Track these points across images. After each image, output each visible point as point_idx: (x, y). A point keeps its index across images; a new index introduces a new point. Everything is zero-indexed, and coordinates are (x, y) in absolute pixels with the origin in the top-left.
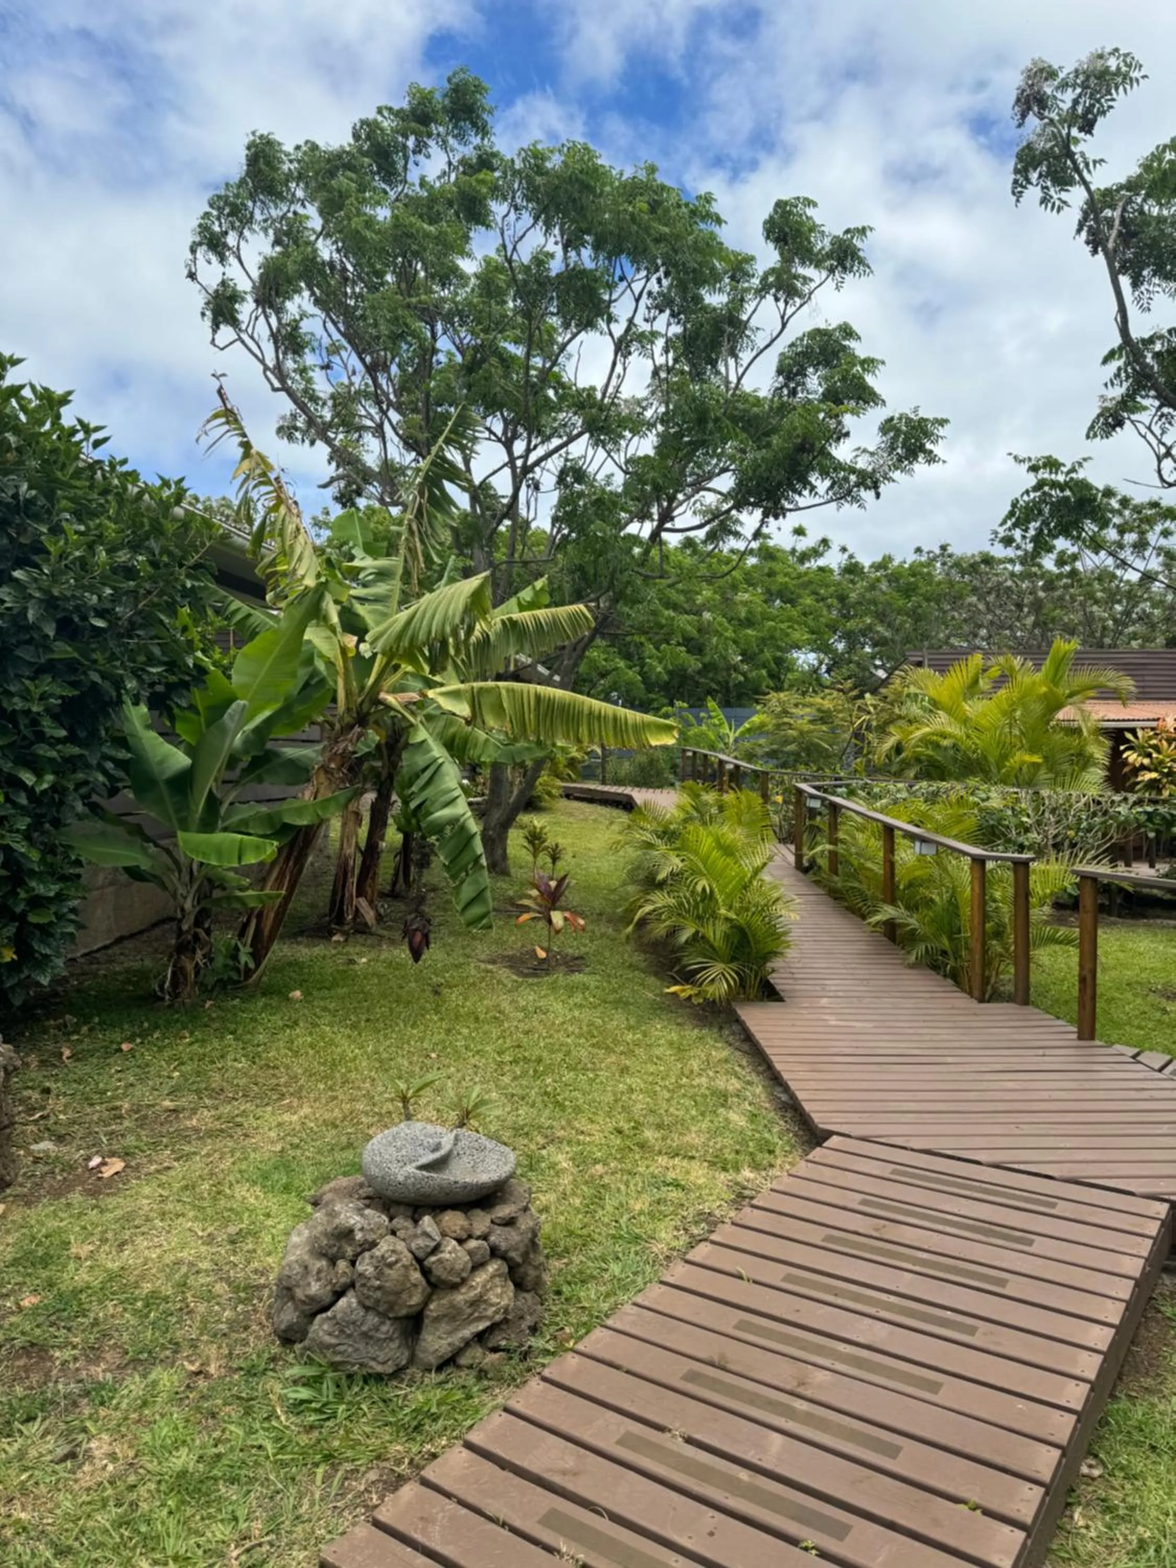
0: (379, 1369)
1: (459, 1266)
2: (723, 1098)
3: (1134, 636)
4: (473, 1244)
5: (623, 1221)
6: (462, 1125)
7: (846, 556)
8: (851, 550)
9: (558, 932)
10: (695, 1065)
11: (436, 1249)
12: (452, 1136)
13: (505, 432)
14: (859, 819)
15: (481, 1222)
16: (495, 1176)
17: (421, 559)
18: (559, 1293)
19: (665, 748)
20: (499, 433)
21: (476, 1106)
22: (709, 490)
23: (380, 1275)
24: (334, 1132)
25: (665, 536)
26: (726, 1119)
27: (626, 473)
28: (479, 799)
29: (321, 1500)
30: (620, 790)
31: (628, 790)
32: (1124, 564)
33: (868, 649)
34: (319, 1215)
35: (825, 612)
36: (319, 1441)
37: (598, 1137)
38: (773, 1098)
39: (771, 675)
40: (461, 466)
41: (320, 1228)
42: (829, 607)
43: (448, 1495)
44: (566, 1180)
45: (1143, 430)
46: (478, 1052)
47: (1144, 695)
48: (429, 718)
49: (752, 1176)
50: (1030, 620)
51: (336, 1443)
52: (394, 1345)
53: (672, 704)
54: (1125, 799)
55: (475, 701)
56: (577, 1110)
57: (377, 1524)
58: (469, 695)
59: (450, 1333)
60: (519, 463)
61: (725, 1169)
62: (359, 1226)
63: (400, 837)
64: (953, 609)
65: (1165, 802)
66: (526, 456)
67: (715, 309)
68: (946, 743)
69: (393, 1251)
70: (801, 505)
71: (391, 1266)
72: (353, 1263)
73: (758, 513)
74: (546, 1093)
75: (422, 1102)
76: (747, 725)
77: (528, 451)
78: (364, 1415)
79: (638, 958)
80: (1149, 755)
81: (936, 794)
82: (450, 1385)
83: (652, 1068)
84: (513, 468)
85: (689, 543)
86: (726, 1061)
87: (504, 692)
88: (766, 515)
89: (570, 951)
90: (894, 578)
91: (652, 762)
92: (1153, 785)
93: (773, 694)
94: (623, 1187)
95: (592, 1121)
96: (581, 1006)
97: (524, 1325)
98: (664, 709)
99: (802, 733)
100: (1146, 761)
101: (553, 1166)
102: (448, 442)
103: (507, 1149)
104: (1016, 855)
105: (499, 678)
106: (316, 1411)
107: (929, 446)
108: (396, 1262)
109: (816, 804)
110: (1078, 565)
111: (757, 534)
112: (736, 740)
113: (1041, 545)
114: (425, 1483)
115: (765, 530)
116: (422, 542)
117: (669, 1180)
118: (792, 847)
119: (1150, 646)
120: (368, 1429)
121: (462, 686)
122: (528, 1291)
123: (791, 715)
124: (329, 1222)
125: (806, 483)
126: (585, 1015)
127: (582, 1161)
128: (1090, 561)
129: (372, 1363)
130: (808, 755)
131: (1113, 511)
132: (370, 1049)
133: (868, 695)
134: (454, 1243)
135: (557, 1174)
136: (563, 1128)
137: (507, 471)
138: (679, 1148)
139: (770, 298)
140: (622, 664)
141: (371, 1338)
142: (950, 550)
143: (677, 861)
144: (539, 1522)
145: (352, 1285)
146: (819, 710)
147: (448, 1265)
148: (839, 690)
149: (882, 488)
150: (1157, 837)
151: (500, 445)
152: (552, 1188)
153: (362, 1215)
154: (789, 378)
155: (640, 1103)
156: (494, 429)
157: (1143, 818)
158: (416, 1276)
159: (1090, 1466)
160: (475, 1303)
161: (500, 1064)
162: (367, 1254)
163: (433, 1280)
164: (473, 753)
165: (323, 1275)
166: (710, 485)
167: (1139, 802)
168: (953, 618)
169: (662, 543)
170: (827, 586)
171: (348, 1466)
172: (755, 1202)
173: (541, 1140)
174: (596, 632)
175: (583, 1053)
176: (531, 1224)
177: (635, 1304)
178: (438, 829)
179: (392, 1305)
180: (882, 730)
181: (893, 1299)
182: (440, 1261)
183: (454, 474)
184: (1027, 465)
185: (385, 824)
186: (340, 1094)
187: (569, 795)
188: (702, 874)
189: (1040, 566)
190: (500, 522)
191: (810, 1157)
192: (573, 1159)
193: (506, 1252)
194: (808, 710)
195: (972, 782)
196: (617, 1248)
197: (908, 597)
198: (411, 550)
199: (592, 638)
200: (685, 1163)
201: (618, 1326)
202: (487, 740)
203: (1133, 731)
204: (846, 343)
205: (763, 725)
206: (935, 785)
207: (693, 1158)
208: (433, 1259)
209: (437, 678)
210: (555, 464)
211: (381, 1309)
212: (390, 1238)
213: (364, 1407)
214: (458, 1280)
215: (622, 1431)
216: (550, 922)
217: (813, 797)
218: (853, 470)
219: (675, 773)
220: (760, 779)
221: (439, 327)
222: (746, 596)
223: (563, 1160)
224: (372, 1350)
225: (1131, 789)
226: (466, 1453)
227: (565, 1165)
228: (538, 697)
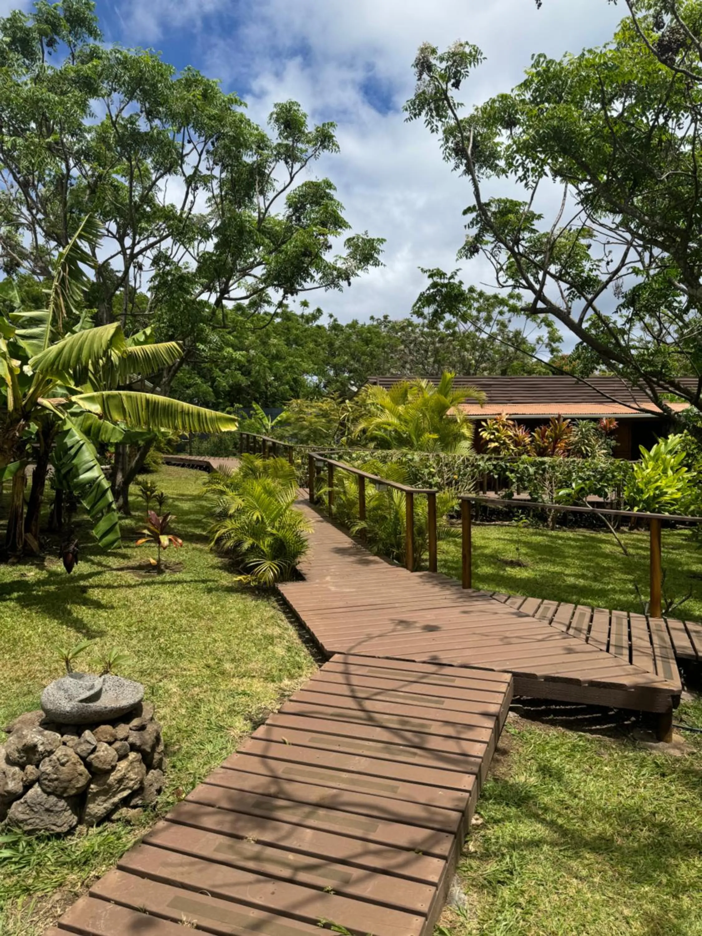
0: (58, 830)
1: (109, 759)
2: (270, 640)
3: (485, 369)
4: (117, 744)
5: (213, 718)
6: (106, 672)
7: (332, 320)
8: (335, 317)
9: (165, 548)
10: (254, 622)
11: (94, 750)
12: (101, 679)
13: (118, 232)
14: (345, 472)
15: (122, 730)
16: (132, 702)
17: (64, 311)
18: (174, 767)
19: (229, 433)
20: (114, 232)
21: (115, 660)
22: (250, 275)
23: (56, 770)
24: (17, 685)
25: (225, 302)
26: (273, 652)
27: (198, 262)
28: (108, 467)
29: (22, 918)
30: (202, 459)
31: (207, 459)
32: (480, 330)
33: (346, 375)
34: (12, 738)
35: (321, 352)
36: (18, 882)
37: (194, 672)
38: (301, 636)
39: (292, 389)
40: (90, 253)
41: (13, 747)
42: (323, 349)
43: (108, 900)
44: (175, 699)
45: (489, 255)
46: (114, 627)
47: (492, 401)
48: (73, 414)
49: (289, 683)
50: (431, 360)
51: (30, 881)
52: (67, 814)
53: (232, 406)
54: (483, 458)
55: (105, 402)
56: (181, 656)
57: (62, 926)
58: (100, 400)
59: (105, 801)
60: (128, 252)
61: (273, 681)
62: (41, 742)
63: (53, 493)
64: (392, 352)
65: (502, 459)
66: (132, 247)
67: (248, 165)
68: (389, 428)
69: (65, 755)
70: (306, 287)
71: (63, 765)
72: (37, 766)
73: (281, 292)
74: (160, 648)
75: (79, 660)
76: (279, 418)
77: (134, 245)
78: (50, 860)
79: (217, 561)
80: (494, 434)
81: (385, 457)
82: (106, 833)
83: (227, 627)
84: (125, 254)
85: (239, 308)
86: (272, 617)
87: (124, 398)
88: (286, 292)
89: (173, 560)
90: (359, 334)
91: (221, 440)
92: (496, 450)
93: (294, 401)
94: (211, 699)
95: (191, 662)
96: (181, 593)
97: (153, 789)
98: (228, 409)
99: (311, 423)
100: (492, 437)
101: (167, 691)
102: (80, 237)
103: (139, 684)
104: (428, 490)
105: (119, 388)
106: (15, 863)
107: (376, 255)
108: (67, 762)
109: (321, 464)
110: (457, 329)
111: (280, 305)
112: (272, 427)
113: (437, 316)
114: (92, 895)
115: (285, 302)
116: (65, 300)
117: (240, 691)
118: (308, 490)
119: (494, 375)
120: (52, 868)
121: (95, 394)
122: (155, 769)
123: (305, 413)
124: (19, 742)
125: (309, 274)
126: (184, 598)
127: (184, 686)
128: (463, 327)
129: (53, 827)
130: (315, 436)
131: (474, 299)
132: (40, 630)
133: (347, 401)
134: (106, 745)
135: (170, 696)
136: (172, 668)
137: (120, 257)
138: (246, 672)
139: (282, 162)
140: (199, 381)
141: (52, 811)
142: (389, 319)
143: (240, 501)
144: (168, 906)
145: (38, 780)
146: (321, 410)
147: (102, 759)
148: (331, 398)
149: (352, 279)
150: (499, 478)
151: (115, 240)
152: (167, 705)
153: (43, 735)
154: (296, 210)
155: (221, 647)
156: (110, 229)
157: (491, 467)
158: (82, 768)
159: (477, 819)
160: (120, 781)
161: (129, 633)
162: (47, 759)
163: (93, 770)
164: (104, 437)
165: (16, 776)
166: (252, 273)
167: (489, 459)
168: (392, 358)
169: (223, 307)
170: (322, 337)
171: (39, 894)
172: (292, 698)
173: (158, 677)
174: (183, 360)
175: (184, 622)
176: (156, 727)
177: (222, 767)
178: (82, 486)
179: (65, 789)
180: (355, 420)
181: (371, 743)
182: (97, 757)
183: (85, 258)
184: (428, 274)
185: (43, 484)
186: (21, 661)
187: (168, 463)
188: (255, 508)
189: (437, 329)
190: (117, 289)
191: (322, 668)
192: (179, 686)
193: (140, 746)
194: (314, 410)
195: (405, 450)
196: (210, 735)
197: (367, 345)
198: (57, 305)
199: (180, 364)
200: (249, 680)
201: (212, 781)
202: (114, 428)
203: (485, 421)
204: (328, 191)
205: (288, 418)
206: (386, 452)
207: (254, 677)
208: (92, 756)
209: (78, 389)
210: (151, 254)
211: (58, 793)
212: (62, 747)
213: (49, 855)
214: (110, 767)
215: (217, 843)
216: (159, 542)
217: (319, 460)
218: (335, 269)
219: (235, 447)
220: (288, 450)
221: (71, 163)
222: (275, 341)
223: (173, 687)
224: (53, 819)
225: (485, 452)
226: (119, 873)
227: (175, 690)
228: (147, 401)
